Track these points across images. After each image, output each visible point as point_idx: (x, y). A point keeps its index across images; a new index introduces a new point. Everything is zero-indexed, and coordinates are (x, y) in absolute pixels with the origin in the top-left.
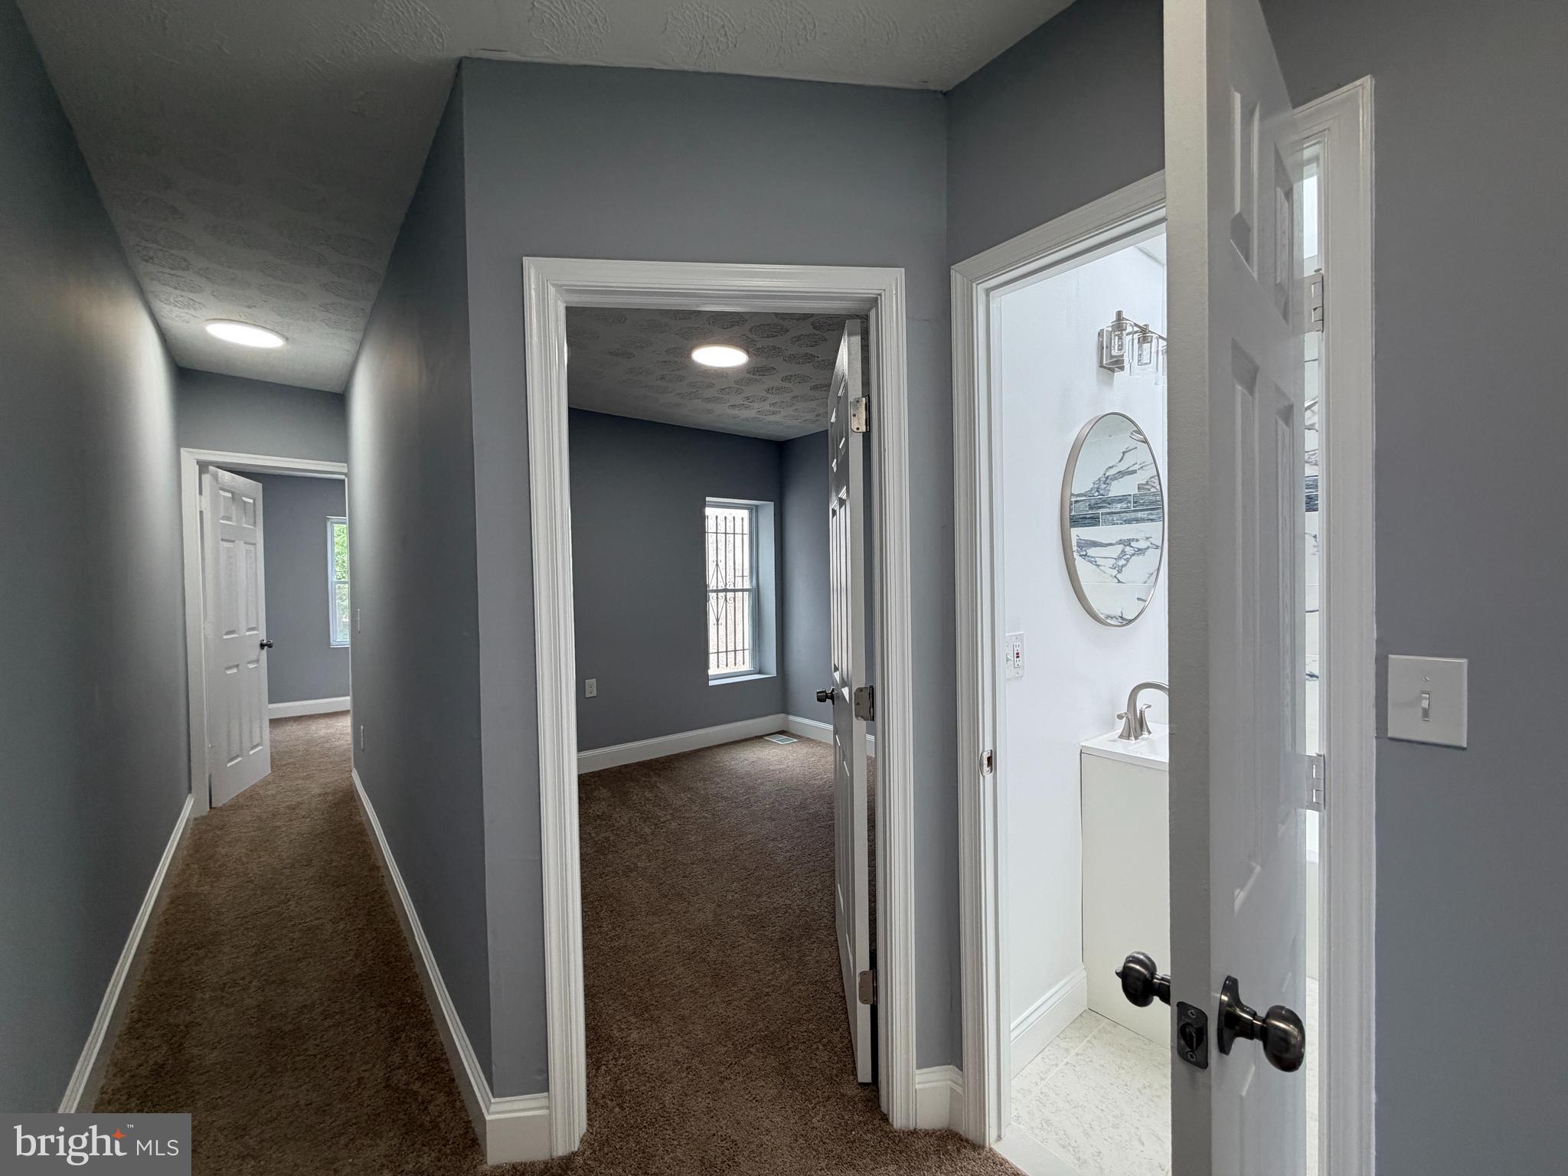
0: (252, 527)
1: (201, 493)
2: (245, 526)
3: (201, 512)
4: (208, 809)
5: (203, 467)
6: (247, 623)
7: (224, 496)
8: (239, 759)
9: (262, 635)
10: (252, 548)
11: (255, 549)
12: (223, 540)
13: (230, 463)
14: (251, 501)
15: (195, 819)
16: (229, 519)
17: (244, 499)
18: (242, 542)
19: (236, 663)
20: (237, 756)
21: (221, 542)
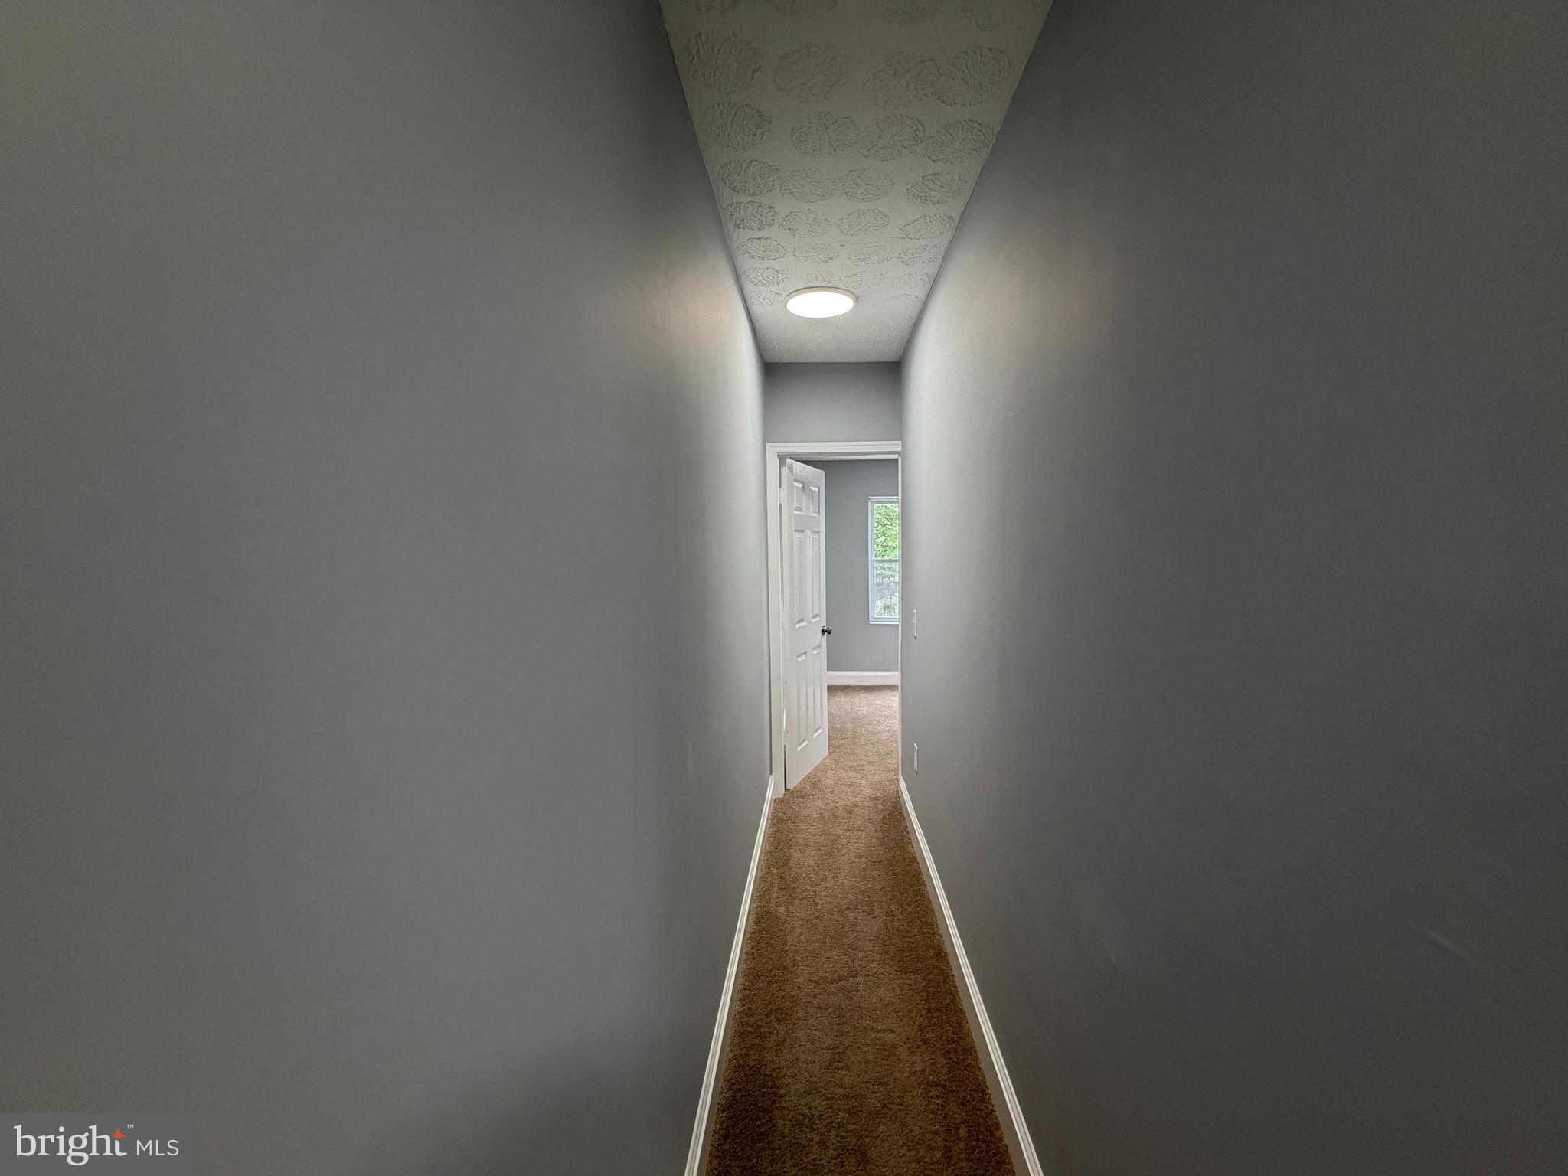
0: (816, 515)
1: (780, 487)
2: (811, 514)
3: (781, 504)
4: (784, 792)
5: (782, 459)
6: (813, 612)
7: (797, 487)
8: (806, 742)
9: (822, 622)
10: (817, 535)
11: (819, 536)
12: (796, 531)
13: (803, 454)
14: (816, 489)
15: (775, 800)
16: (800, 509)
17: (812, 488)
18: (810, 531)
19: (804, 651)
20: (805, 740)
21: (795, 533)
